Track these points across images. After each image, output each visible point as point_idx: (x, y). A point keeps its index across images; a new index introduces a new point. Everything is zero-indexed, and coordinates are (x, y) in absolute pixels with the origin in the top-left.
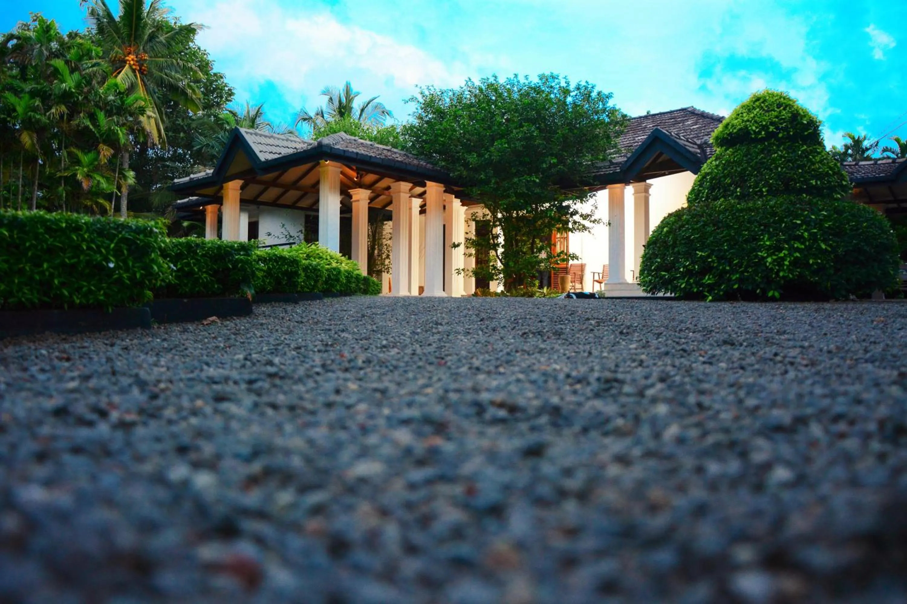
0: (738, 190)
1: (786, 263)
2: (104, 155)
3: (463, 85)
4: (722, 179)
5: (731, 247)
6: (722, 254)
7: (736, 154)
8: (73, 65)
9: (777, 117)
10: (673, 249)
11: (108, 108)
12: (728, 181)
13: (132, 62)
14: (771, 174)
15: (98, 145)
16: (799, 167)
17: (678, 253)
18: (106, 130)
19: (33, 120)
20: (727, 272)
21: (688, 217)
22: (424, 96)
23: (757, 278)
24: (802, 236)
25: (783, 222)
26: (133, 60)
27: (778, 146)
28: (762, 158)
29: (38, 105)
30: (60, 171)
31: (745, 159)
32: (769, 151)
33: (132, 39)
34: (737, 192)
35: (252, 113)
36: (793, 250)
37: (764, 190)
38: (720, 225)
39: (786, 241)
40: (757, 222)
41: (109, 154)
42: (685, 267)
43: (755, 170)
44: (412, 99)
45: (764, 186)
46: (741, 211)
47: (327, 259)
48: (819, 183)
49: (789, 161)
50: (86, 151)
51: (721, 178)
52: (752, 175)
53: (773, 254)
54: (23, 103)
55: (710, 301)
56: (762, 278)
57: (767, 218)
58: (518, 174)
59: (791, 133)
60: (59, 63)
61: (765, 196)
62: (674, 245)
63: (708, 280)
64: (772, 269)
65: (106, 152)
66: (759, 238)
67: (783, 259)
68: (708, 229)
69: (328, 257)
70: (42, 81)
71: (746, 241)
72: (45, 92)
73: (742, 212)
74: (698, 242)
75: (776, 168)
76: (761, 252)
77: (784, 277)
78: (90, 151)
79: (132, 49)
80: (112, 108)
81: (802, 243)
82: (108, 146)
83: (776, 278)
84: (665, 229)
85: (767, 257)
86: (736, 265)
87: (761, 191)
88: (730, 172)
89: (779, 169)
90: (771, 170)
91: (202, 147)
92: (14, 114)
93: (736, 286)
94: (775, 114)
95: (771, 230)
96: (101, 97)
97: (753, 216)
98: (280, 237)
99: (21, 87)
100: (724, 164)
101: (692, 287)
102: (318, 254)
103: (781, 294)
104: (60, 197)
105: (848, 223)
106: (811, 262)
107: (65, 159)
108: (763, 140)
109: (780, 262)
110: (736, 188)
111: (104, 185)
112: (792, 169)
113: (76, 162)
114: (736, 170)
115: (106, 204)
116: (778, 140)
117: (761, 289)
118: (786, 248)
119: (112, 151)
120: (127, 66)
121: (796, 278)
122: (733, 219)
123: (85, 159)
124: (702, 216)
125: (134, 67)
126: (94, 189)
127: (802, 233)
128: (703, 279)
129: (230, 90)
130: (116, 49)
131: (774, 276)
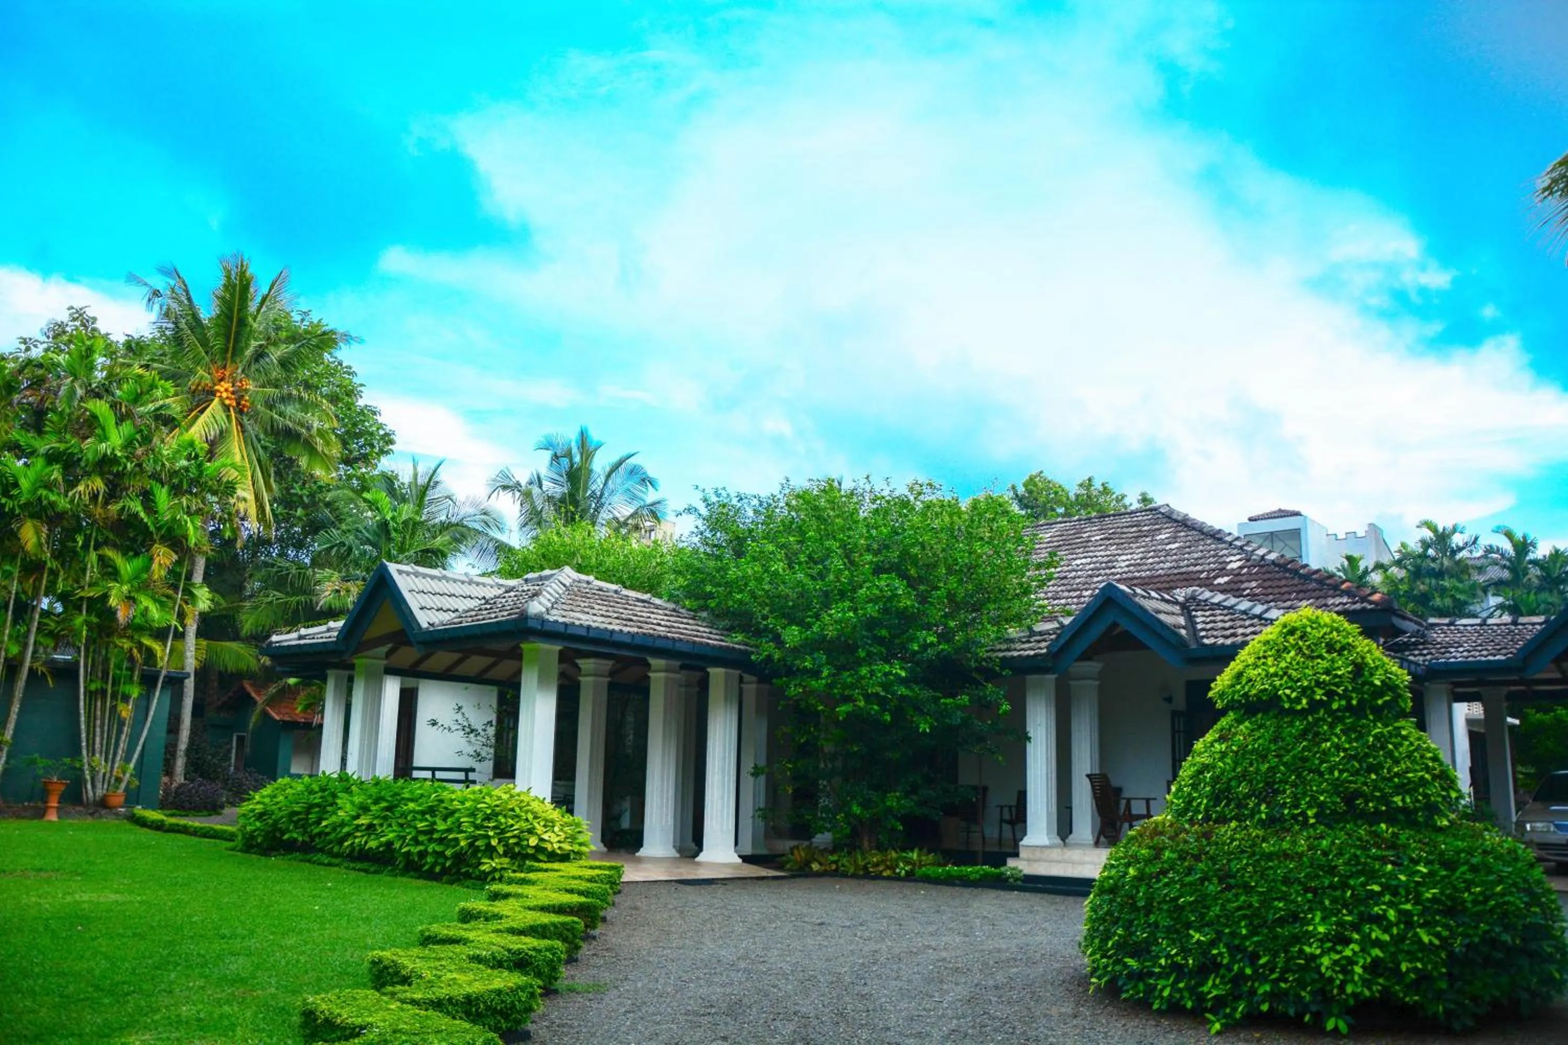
0: (1263, 807)
1: (1358, 970)
2: (160, 565)
3: (776, 492)
4: (1233, 783)
5: (1253, 932)
6: (1237, 942)
7: (1257, 734)
8: (123, 410)
9: (1327, 672)
10: (1147, 915)
11: (175, 481)
12: (1243, 789)
13: (225, 395)
14: (1321, 783)
15: (152, 545)
16: (1371, 769)
17: (1156, 925)
18: (167, 522)
19: (45, 502)
20: (1247, 978)
21: (1175, 856)
22: (708, 505)
23: (1303, 994)
24: (1384, 917)
25: (1348, 886)
26: (226, 390)
27: (1332, 726)
28: (1304, 749)
29: (56, 479)
30: (82, 588)
31: (1273, 747)
32: (1317, 734)
33: (229, 355)
34: (1260, 812)
35: (421, 481)
36: (1367, 943)
37: (1310, 813)
38: (1232, 881)
39: (1356, 927)
40: (1300, 883)
41: (168, 563)
42: (1168, 956)
43: (1293, 772)
44: (690, 510)
45: (1310, 806)
46: (1269, 857)
47: (527, 820)
48: (1408, 800)
49: (1353, 757)
50: (131, 554)
51: (1230, 780)
52: (1286, 783)
53: (1333, 949)
54: (31, 473)
55: (1218, 1033)
56: (1312, 993)
57: (1318, 876)
58: (870, 659)
59: (1354, 702)
60: (100, 407)
61: (1313, 825)
62: (1148, 910)
63: (1212, 988)
64: (1331, 980)
65: (163, 557)
66: (1305, 918)
67: (1351, 962)
68: (1211, 888)
69: (530, 816)
70: (68, 436)
71: (1281, 922)
72: (72, 454)
73: (1271, 860)
74: (1192, 911)
75: (1331, 772)
76: (1310, 945)
77: (1355, 995)
78: (137, 554)
79: (227, 373)
80: (181, 482)
81: (1386, 930)
82: (168, 546)
83: (1339, 994)
84: (1132, 871)
85: (1321, 956)
86: (1263, 966)
87: (1303, 814)
88: (1245, 770)
89: (1336, 774)
90: (1321, 774)
91: (332, 547)
92: (15, 492)
93: (1265, 1007)
94: (1325, 664)
95: (1327, 902)
96: (163, 465)
97: (1291, 870)
98: (453, 728)
99: (31, 446)
100: (1236, 753)
101: (1182, 998)
102: (512, 810)
103: (1350, 1026)
104: (76, 633)
105: (1468, 889)
106: (1404, 967)
107: (92, 567)
108: (1303, 713)
109: (1346, 966)
110: (1259, 805)
111: (155, 613)
112: (1356, 773)
113: (110, 574)
114: (1258, 769)
115: (156, 646)
116: (1332, 713)
117: (1311, 1013)
118: (1356, 942)
119: (175, 557)
120: (216, 400)
121: (1377, 995)
122: (1255, 872)
123: (127, 567)
124: (1197, 858)
125: (227, 402)
126: (137, 621)
127: (1385, 911)
128: (1203, 985)
129: (387, 434)
130: (201, 372)
131: (1335, 991)
